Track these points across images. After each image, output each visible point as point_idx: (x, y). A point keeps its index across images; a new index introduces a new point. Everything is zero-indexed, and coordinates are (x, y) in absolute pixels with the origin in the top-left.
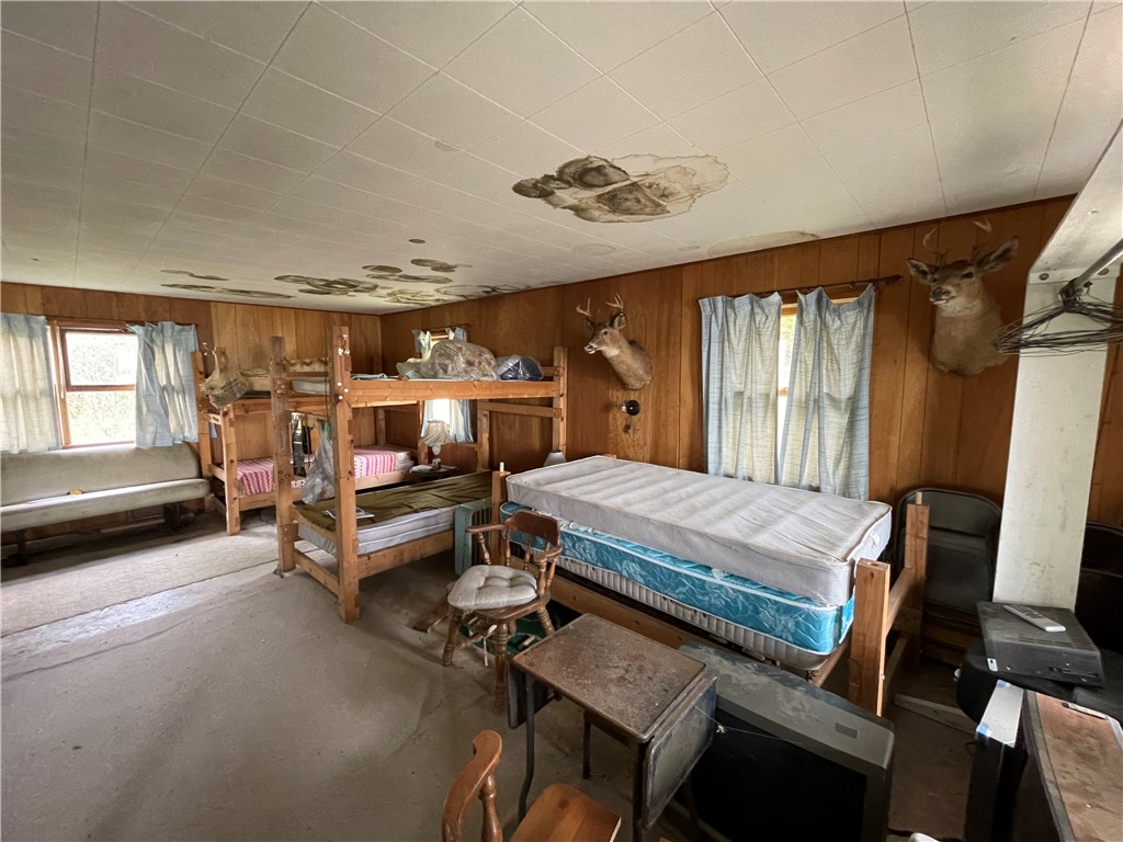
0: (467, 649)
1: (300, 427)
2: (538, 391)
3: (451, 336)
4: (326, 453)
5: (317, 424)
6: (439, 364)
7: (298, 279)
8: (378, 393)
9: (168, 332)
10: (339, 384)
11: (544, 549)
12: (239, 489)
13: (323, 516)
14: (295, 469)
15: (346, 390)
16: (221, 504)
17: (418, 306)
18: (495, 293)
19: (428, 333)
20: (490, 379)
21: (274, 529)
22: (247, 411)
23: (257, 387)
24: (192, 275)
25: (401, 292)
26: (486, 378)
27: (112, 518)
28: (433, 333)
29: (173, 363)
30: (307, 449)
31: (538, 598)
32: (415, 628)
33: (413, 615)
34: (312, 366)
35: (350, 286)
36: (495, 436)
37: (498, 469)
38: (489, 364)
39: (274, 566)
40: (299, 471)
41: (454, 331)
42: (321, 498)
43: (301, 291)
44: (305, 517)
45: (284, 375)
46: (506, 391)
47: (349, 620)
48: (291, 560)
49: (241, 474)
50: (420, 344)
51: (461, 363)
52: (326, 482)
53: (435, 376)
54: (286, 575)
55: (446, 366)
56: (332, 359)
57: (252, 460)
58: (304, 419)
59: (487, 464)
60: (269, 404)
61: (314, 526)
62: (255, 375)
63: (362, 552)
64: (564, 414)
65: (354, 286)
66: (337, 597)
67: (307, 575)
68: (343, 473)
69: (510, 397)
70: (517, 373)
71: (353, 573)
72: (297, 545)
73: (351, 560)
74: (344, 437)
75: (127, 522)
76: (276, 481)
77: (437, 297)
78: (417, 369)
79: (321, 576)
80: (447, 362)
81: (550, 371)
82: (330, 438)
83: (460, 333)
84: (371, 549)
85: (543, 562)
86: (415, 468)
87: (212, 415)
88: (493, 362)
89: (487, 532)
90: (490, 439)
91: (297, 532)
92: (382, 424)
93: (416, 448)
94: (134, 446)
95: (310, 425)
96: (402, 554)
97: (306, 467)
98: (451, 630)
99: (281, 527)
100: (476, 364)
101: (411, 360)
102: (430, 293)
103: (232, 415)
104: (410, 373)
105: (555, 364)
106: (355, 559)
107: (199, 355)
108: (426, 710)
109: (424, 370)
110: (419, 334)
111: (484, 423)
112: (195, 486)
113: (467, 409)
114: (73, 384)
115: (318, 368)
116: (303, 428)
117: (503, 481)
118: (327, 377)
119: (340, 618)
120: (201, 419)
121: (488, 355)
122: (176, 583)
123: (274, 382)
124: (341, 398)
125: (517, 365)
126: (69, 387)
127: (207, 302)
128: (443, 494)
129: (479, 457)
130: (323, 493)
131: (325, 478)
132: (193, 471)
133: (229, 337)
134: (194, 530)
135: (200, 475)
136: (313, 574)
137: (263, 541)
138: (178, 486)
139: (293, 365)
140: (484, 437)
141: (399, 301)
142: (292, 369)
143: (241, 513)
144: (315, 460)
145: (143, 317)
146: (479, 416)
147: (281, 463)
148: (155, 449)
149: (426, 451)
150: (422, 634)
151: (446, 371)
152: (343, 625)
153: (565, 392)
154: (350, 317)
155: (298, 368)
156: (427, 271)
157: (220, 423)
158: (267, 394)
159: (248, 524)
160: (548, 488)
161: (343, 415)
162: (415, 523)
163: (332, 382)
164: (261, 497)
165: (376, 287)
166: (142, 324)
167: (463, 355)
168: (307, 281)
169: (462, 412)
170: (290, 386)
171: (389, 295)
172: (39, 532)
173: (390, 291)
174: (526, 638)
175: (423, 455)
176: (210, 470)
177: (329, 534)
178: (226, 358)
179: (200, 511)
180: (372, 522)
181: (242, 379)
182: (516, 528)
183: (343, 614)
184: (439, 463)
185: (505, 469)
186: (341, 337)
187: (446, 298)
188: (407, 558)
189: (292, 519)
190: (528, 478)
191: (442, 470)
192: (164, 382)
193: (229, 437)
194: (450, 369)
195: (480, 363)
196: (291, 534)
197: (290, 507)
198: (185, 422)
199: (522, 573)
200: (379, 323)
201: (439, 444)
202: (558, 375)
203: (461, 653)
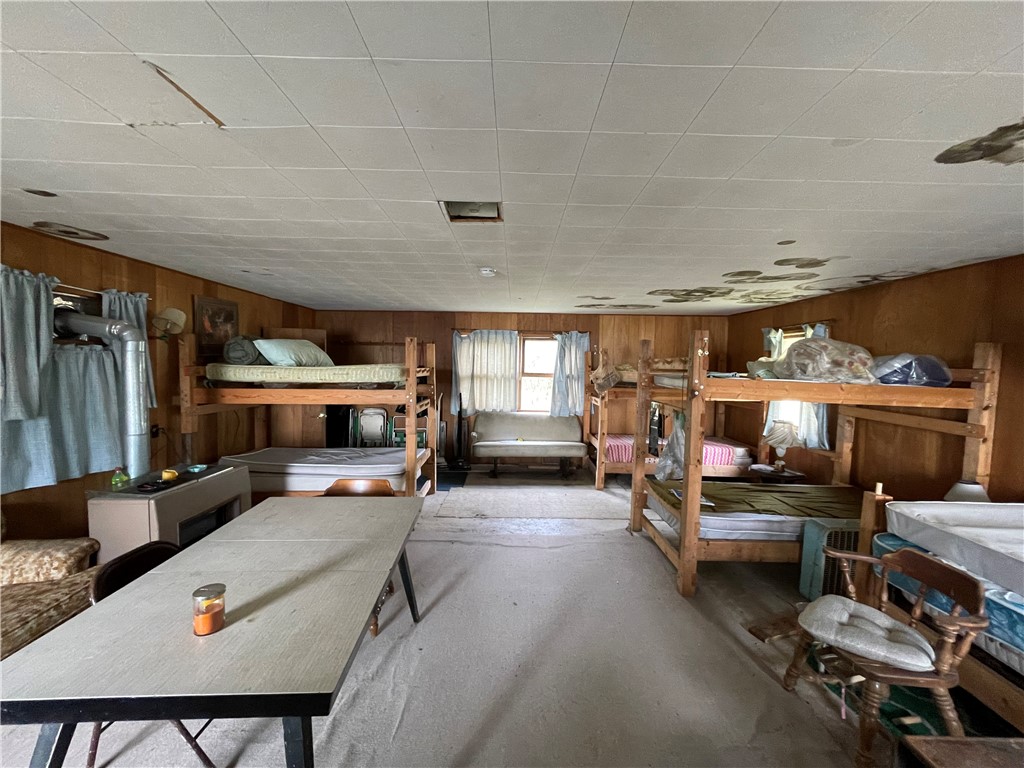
0: (814, 684)
1: (657, 414)
2: (946, 400)
3: (810, 332)
4: (677, 439)
5: (672, 414)
6: (796, 364)
7: (664, 292)
8: (731, 391)
9: (574, 338)
10: (697, 381)
11: (951, 612)
12: (606, 456)
13: (671, 494)
14: (650, 449)
15: (702, 387)
16: (593, 464)
17: (771, 304)
18: (876, 282)
19: (780, 330)
20: (865, 382)
21: (629, 494)
22: (616, 397)
23: (626, 379)
24: (594, 298)
25: (756, 293)
26: (858, 381)
27: (533, 460)
28: (785, 331)
29: (575, 360)
30: (661, 434)
31: (936, 673)
32: (750, 631)
33: (750, 618)
34: (673, 364)
35: (708, 292)
36: (862, 446)
37: (873, 489)
38: (865, 364)
39: (626, 524)
40: (652, 451)
41: (813, 327)
42: (670, 477)
43: (664, 301)
44: (654, 490)
45: (648, 371)
46: (887, 397)
47: (685, 594)
48: (639, 524)
49: (608, 445)
50: (770, 342)
51: (825, 362)
52: (675, 465)
53: (791, 376)
54: (635, 534)
55: (806, 366)
56: (692, 359)
57: (615, 434)
58: (662, 408)
59: (848, 479)
60: (635, 393)
61: (662, 500)
62: (624, 370)
63: (701, 536)
64: (990, 434)
65: (710, 293)
66: (676, 570)
67: (651, 540)
68: (693, 461)
69: (894, 404)
70: (907, 375)
71: (693, 554)
72: (645, 512)
73: (691, 540)
74: (697, 428)
75: (541, 465)
76: (635, 455)
77: (795, 294)
78: (770, 368)
79: (663, 546)
80: (807, 361)
81: (965, 375)
82: (683, 427)
83: (821, 329)
84: (710, 536)
85: (953, 630)
86: (754, 467)
87: (594, 398)
88: (870, 363)
89: (854, 561)
90: (855, 450)
91: (646, 501)
92: (722, 418)
93: (756, 446)
94: (549, 414)
95: (666, 414)
96: (740, 551)
97: (659, 449)
98: (797, 655)
99: (635, 493)
100: (846, 364)
101: (763, 359)
102: (788, 291)
103: (606, 399)
104: (761, 372)
105: (976, 365)
106: (696, 541)
107: (590, 354)
108: (762, 726)
109: (777, 369)
110: (769, 332)
111: (847, 431)
112: (579, 448)
113: (823, 412)
114: (526, 371)
115: (677, 366)
116: (660, 415)
117: (881, 507)
118: (686, 374)
119: (678, 590)
120: (587, 400)
121: (863, 355)
122: (565, 515)
123: (640, 375)
124: (697, 393)
125: (909, 366)
126: (524, 374)
127: (597, 315)
128: (790, 501)
129: (836, 468)
130: (672, 474)
131: (676, 461)
132: (579, 438)
133: (608, 340)
134: (575, 480)
135: (582, 441)
136: (656, 541)
137: (620, 500)
138: (571, 446)
139: (657, 363)
140: (846, 447)
141: (751, 302)
142: (655, 366)
143: (606, 474)
144: (668, 444)
145: (562, 328)
146: (840, 421)
147: (639, 441)
148: (559, 417)
149: (768, 450)
150: (759, 643)
151: (804, 372)
152: (680, 597)
153: (995, 403)
154: (701, 320)
155: (660, 366)
156: (792, 270)
157: (599, 404)
158: (634, 385)
159: (609, 483)
160: (960, 531)
161: (698, 409)
162: (757, 523)
163: (690, 379)
164: (620, 465)
165: (731, 290)
166: (560, 333)
167: (828, 355)
168: (671, 293)
169: (817, 415)
170: (652, 379)
171: (742, 296)
172: (503, 460)
173: (744, 293)
174: (907, 715)
175: (763, 454)
176: (588, 438)
177: (673, 510)
178: (607, 356)
179: (579, 467)
180: (712, 510)
181: (616, 372)
182: (899, 569)
183: (681, 588)
184: (783, 466)
185: (885, 491)
186: (702, 339)
187: (806, 293)
188: (745, 555)
189: (643, 489)
190: (924, 511)
191: (786, 474)
192: (568, 373)
193: (603, 415)
194: (810, 369)
195: (851, 364)
196: (641, 502)
197: (642, 480)
198: (577, 403)
199: (907, 629)
200: (727, 323)
201: (785, 446)
202: (982, 380)
203: (807, 686)
